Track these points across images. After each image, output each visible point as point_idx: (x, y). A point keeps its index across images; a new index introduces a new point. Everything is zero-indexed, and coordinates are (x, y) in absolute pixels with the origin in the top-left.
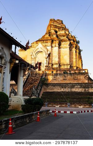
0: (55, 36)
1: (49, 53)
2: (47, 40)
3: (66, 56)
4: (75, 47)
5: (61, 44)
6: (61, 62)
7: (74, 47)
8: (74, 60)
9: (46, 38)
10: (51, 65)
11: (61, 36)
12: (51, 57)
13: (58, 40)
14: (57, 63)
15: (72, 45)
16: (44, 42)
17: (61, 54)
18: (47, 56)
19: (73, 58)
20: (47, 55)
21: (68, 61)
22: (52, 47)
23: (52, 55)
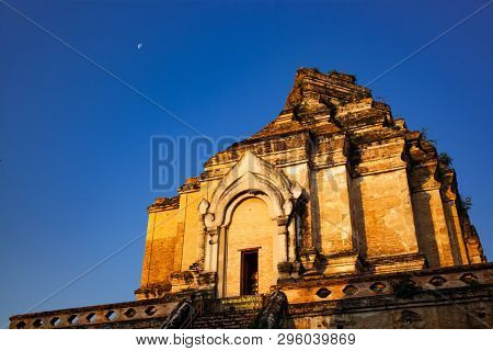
0: (323, 121)
1: (297, 194)
2: (283, 136)
3: (393, 211)
4: (433, 171)
5: (359, 154)
6: (371, 245)
7: (428, 175)
8: (442, 240)
9: (281, 128)
10: (312, 258)
11: (357, 122)
12: (309, 219)
13: (339, 133)
14: (349, 246)
15: (418, 162)
16: (268, 145)
17: (367, 207)
18: (288, 211)
19: (431, 226)
20: (288, 209)
21: (407, 241)
22: (312, 168)
23: (316, 206)
